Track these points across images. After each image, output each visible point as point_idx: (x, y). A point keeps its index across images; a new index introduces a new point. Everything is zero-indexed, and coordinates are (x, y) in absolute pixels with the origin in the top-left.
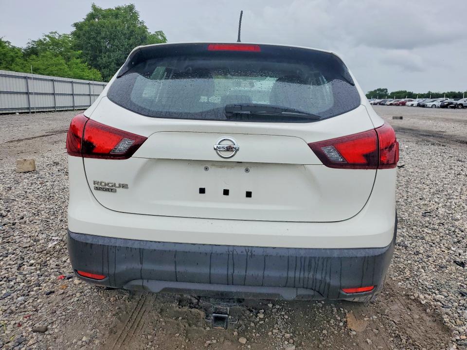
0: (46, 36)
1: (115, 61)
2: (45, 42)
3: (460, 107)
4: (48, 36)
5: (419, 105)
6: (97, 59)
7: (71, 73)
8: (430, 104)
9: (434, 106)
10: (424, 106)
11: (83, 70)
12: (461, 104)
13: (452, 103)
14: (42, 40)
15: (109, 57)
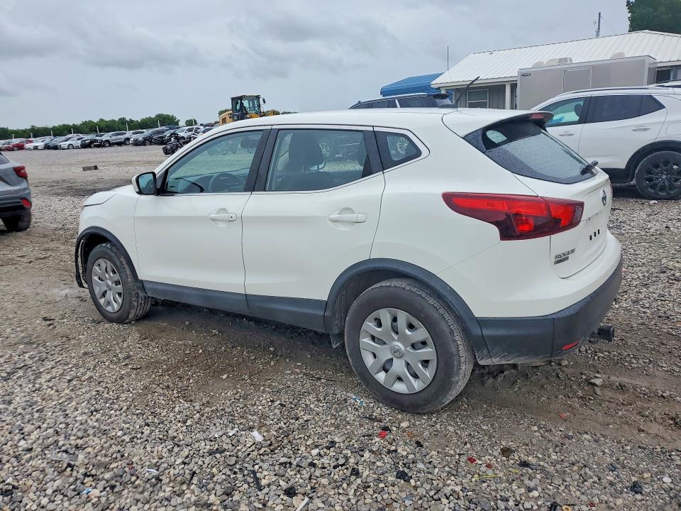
3: (107, 145)
5: (47, 147)
8: (65, 144)
9: (70, 147)
10: (56, 148)
12: (107, 141)
13: (96, 141)
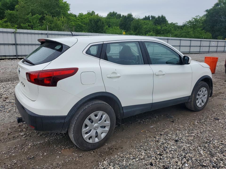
0: (193, 18)
1: (224, 27)
2: (192, 21)
4: (194, 18)
6: (214, 27)
7: (193, 36)
11: (201, 34)
14: (191, 20)
15: (221, 25)
